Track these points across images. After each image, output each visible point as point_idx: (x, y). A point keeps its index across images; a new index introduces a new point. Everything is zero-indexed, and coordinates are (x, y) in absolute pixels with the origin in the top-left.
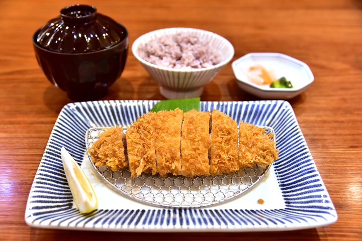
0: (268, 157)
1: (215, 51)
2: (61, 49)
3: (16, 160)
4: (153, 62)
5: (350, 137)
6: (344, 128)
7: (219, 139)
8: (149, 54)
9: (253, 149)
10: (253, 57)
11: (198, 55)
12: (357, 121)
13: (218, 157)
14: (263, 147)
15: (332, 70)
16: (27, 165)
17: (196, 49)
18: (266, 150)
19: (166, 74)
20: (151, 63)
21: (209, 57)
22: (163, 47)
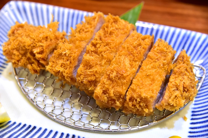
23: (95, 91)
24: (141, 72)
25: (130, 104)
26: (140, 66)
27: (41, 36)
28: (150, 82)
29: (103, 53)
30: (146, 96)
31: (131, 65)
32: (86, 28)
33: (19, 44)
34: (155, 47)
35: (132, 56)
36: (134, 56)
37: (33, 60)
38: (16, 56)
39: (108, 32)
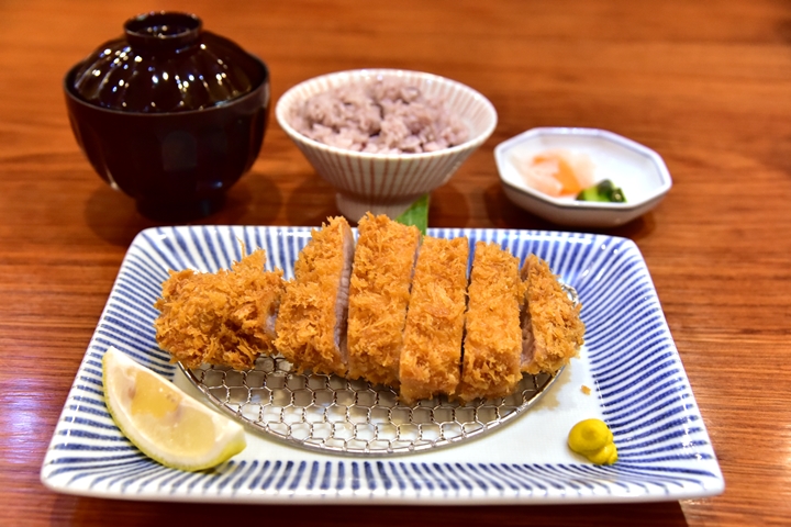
1: (454, 118)
2: (124, 104)
3: (13, 338)
4: (320, 139)
5: (744, 311)
6: (733, 292)
8: (311, 123)
10: (541, 135)
11: (417, 126)
12: (764, 278)
15: (718, 169)
16: (35, 349)
17: (413, 114)
19: (344, 163)
20: (315, 140)
21: (440, 131)
22: (342, 108)
23: (401, 363)
24: (474, 307)
25: (477, 373)
26: (467, 298)
27: (240, 282)
28: (501, 322)
29: (386, 288)
30: (506, 347)
31: (453, 298)
32: (327, 251)
33: (197, 310)
34: (480, 257)
35: (446, 281)
36: (450, 280)
37: (235, 339)
38: (195, 340)
39: (377, 248)
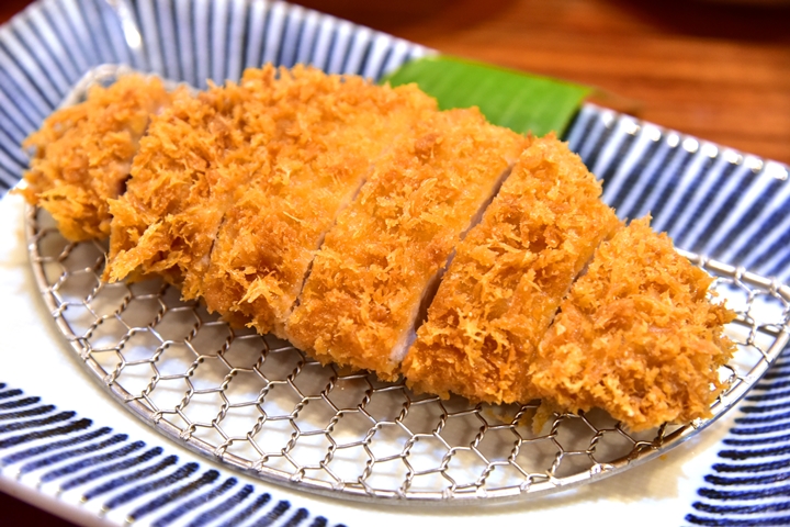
0: (653, 396)
7: (484, 253)
9: (604, 341)
13: (450, 320)
14: (653, 346)
18: (660, 365)
